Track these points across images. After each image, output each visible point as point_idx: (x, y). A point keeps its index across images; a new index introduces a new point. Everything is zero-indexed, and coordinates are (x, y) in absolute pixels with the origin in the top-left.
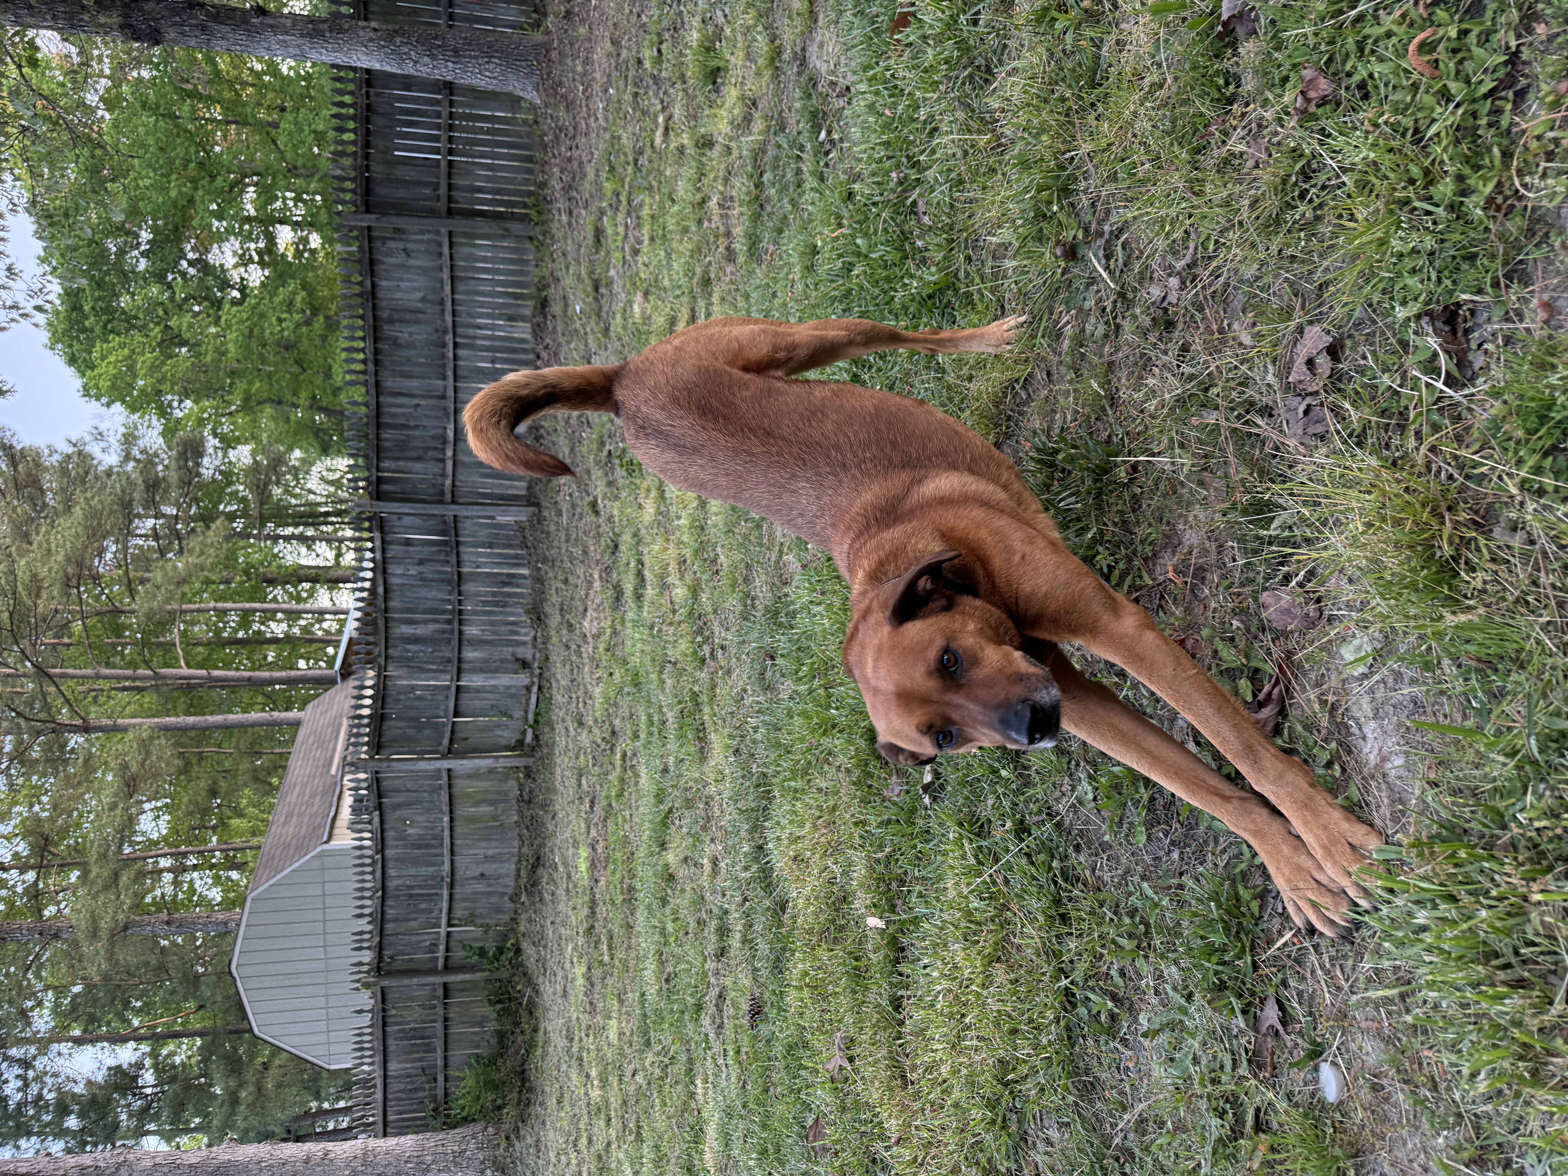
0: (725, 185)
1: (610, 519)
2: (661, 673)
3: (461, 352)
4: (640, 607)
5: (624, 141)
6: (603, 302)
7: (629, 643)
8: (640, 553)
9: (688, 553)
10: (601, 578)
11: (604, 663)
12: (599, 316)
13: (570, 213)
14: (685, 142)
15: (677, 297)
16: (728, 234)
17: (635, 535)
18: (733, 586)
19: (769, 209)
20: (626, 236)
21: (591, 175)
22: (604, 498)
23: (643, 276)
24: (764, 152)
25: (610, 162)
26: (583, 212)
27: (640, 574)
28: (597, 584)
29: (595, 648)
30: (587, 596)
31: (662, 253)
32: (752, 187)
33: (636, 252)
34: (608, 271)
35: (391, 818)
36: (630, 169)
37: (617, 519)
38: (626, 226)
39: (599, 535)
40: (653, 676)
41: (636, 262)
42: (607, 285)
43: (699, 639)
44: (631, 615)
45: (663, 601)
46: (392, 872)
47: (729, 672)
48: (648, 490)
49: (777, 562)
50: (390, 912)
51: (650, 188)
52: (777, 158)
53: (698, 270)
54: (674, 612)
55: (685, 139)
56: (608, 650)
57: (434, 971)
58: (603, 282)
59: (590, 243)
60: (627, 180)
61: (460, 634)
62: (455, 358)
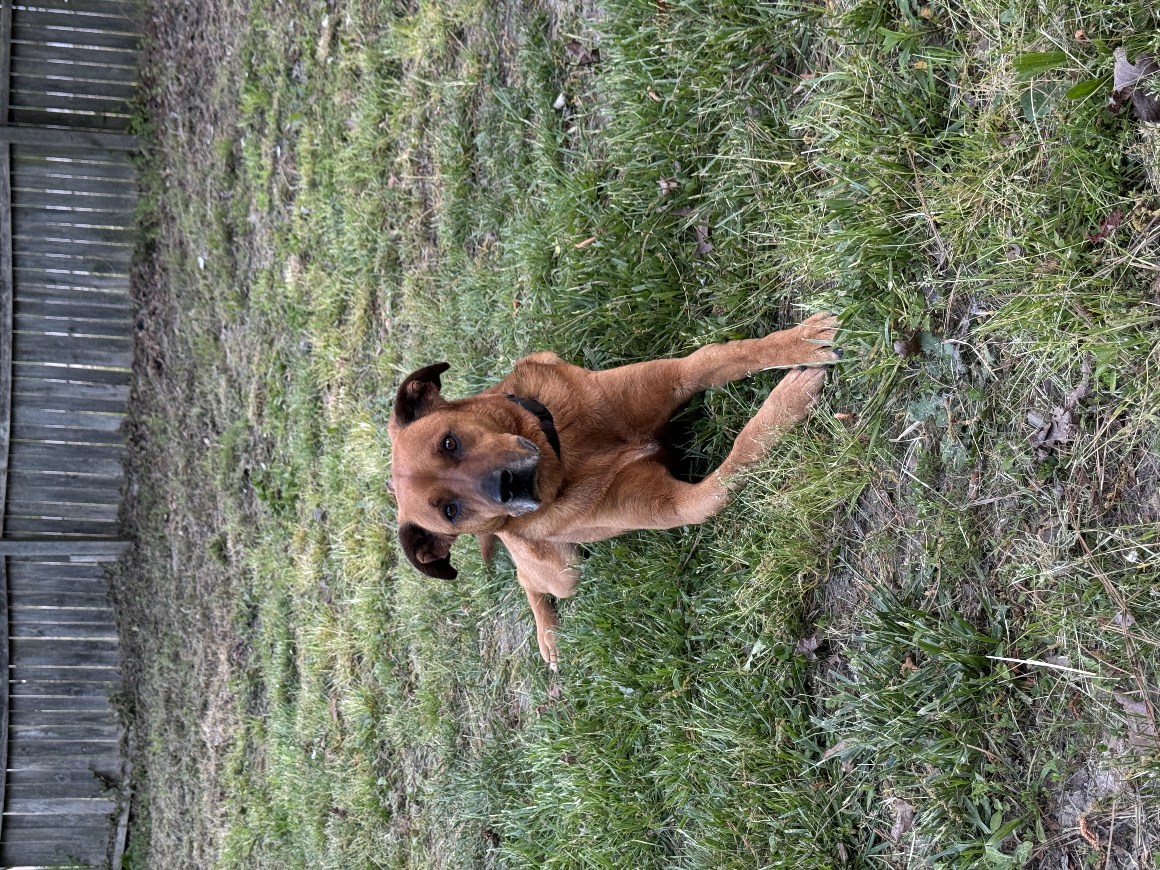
0: (421, 137)
1: (246, 573)
2: (322, 824)
3: (24, 317)
4: (290, 715)
5: (272, 40)
6: (239, 256)
7: (271, 769)
8: (291, 635)
9: (366, 647)
10: (229, 659)
11: (232, 792)
12: (233, 276)
13: (192, 129)
14: (362, 65)
15: (349, 274)
16: (425, 203)
17: (285, 603)
18: (434, 713)
19: (484, 182)
20: (274, 173)
21: (223, 80)
22: (237, 542)
23: (299, 234)
24: (476, 105)
25: (251, 66)
26: (211, 128)
27: (290, 664)
28: (224, 668)
29: (220, 767)
30: (208, 685)
31: (329, 210)
32: (460, 149)
33: (289, 197)
34: (247, 215)
36: (280, 80)
37: (256, 575)
38: (275, 157)
39: (229, 596)
40: (311, 829)
41: (289, 212)
42: (245, 234)
43: (381, 781)
44: (275, 726)
45: (326, 713)
47: (427, 841)
48: (304, 539)
49: (500, 689)
51: (310, 114)
52: (495, 117)
53: (382, 244)
54: (343, 732)
55: (362, 60)
56: (239, 772)
58: (240, 230)
59: (222, 175)
60: (277, 95)
61: (11, 735)
62: (15, 324)
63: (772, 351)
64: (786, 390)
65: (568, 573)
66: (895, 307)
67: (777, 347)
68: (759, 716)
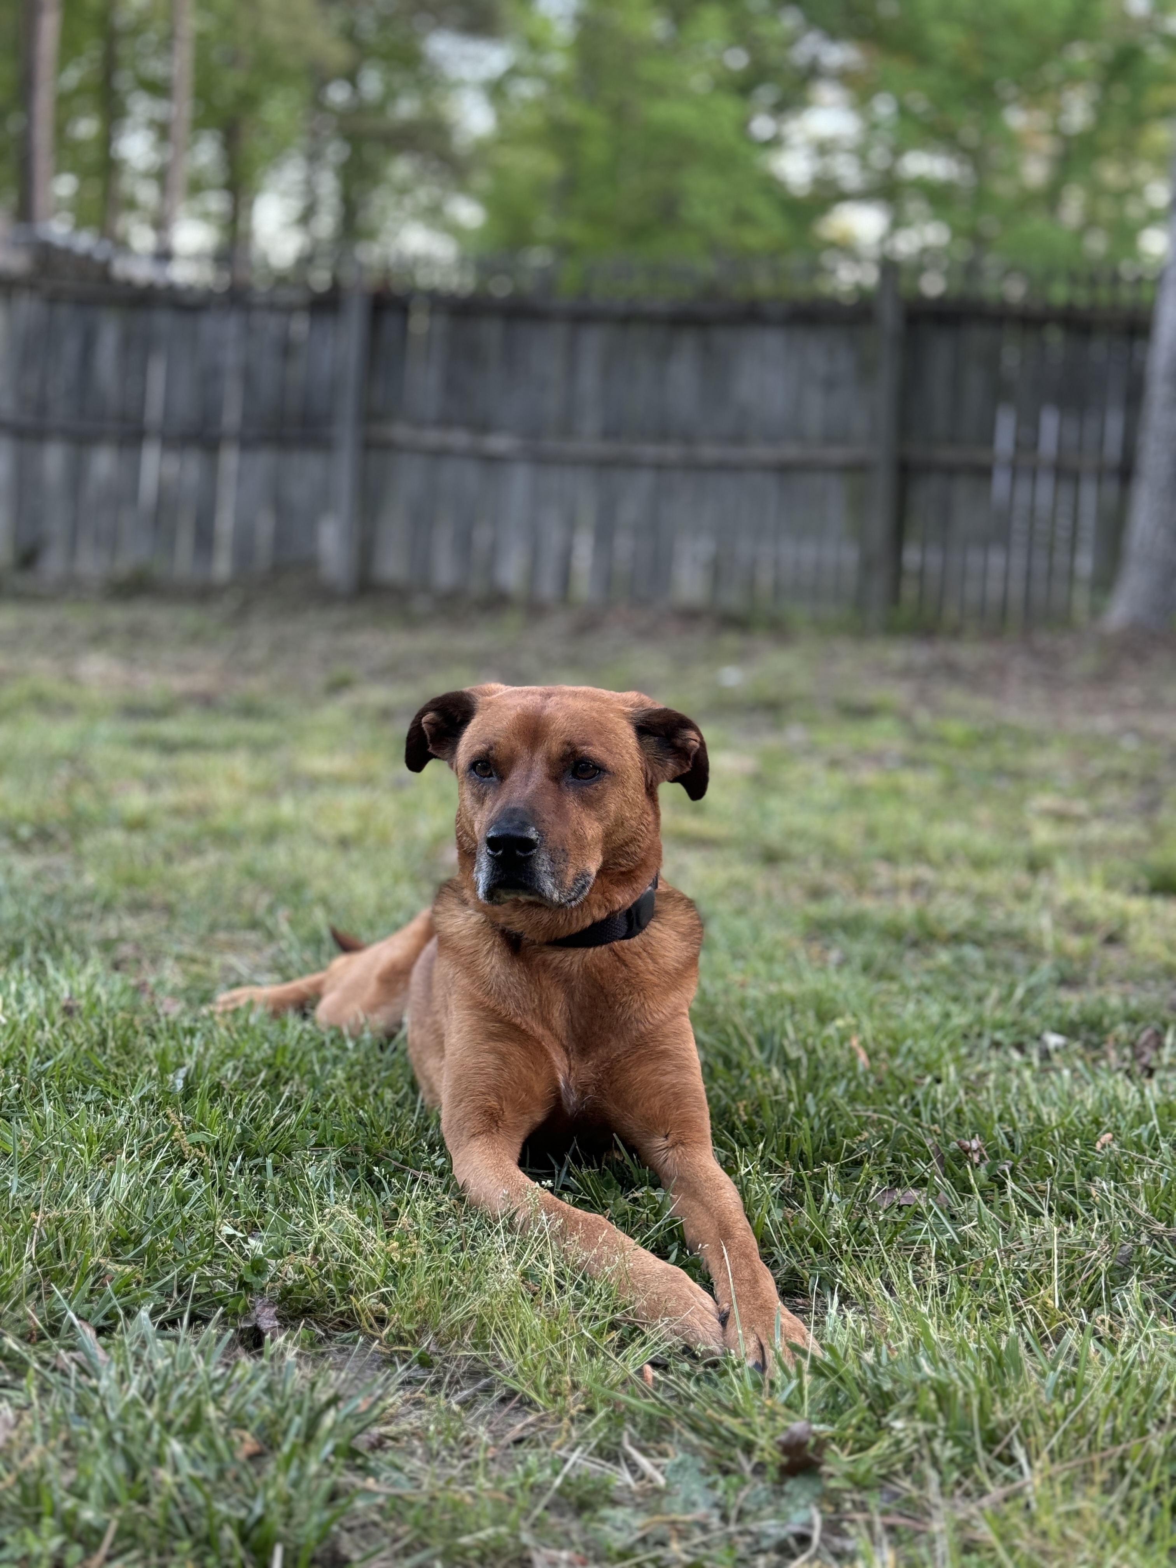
4: (120, 744)
8: (233, 748)
16: (862, 891)
17: (274, 743)
18: (129, 881)
19: (910, 954)
24: (1021, 949)
32: (952, 928)
34: (799, 725)
52: (1008, 968)
58: (777, 717)
59: (847, 698)
63: (746, 1274)
64: (686, 1290)
65: (357, 1018)
66: (856, 1441)
67: (754, 1281)
68: (148, 1239)
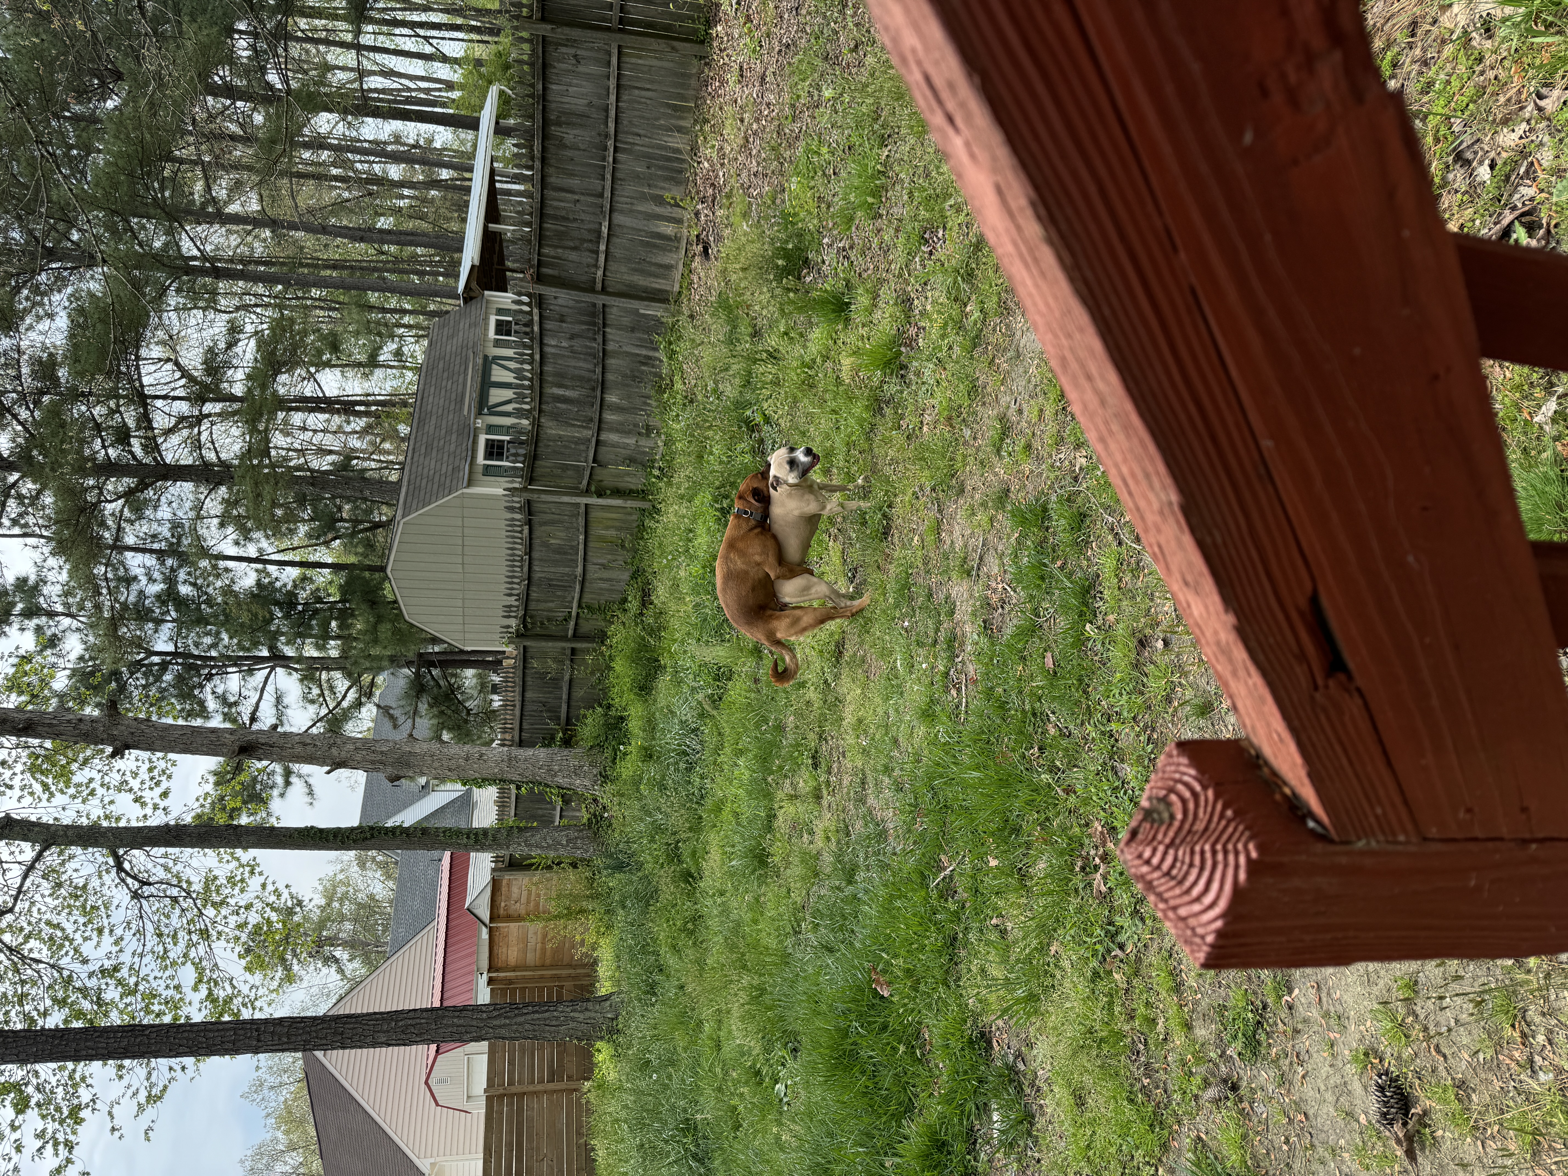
3: (620, 156)
35: (539, 531)
46: (536, 568)
50: (534, 595)
57: (564, 638)
61: (602, 399)
62: (615, 161)
